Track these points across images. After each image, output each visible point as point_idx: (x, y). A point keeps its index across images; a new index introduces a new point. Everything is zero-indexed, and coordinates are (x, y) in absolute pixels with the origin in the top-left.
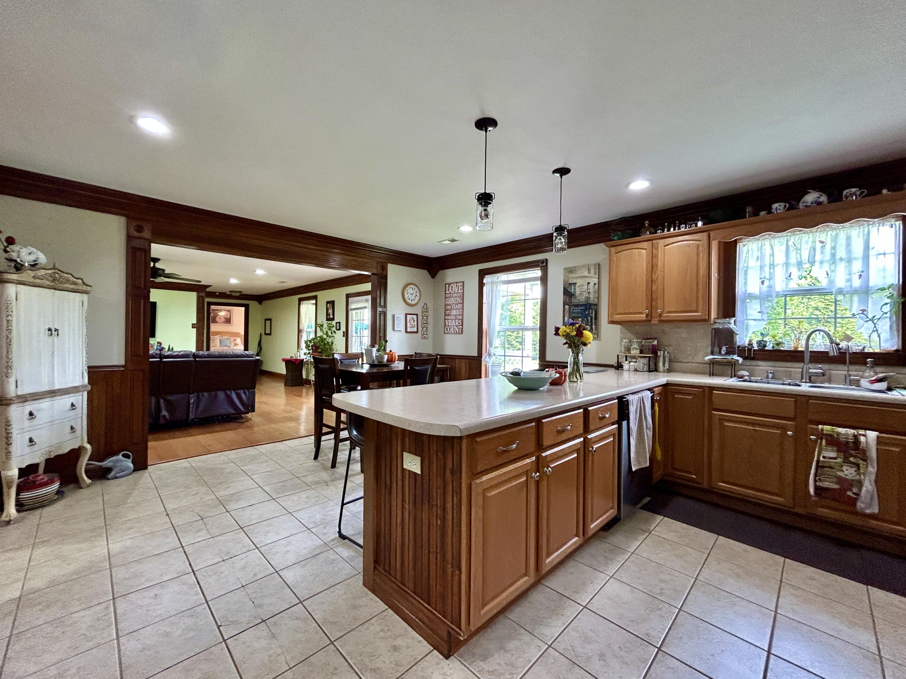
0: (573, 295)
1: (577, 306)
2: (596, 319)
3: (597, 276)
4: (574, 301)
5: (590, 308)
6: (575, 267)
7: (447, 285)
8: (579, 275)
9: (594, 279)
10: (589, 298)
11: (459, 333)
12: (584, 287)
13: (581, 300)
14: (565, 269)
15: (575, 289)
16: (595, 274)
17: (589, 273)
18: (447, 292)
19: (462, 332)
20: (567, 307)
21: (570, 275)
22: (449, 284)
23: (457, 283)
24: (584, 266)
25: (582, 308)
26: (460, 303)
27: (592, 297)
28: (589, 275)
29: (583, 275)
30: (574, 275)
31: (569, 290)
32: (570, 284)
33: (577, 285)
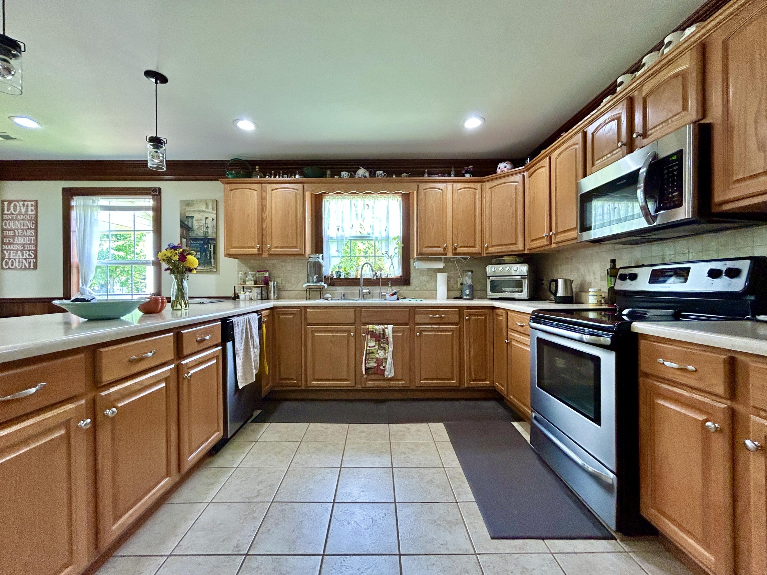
0: (191, 228)
1: (195, 239)
2: (214, 253)
3: (215, 212)
4: (192, 235)
5: (208, 242)
6: (192, 201)
7: (6, 203)
8: (196, 209)
9: (212, 215)
10: (208, 233)
11: (29, 268)
12: (202, 221)
13: (200, 234)
14: (181, 201)
15: (192, 222)
16: (213, 209)
17: (207, 207)
18: (6, 212)
19: (35, 267)
20: (184, 240)
21: (188, 209)
22: (10, 202)
23: (25, 201)
24: (201, 201)
25: (201, 242)
26: (31, 229)
27: (210, 231)
28: (207, 210)
29: (200, 209)
30: (191, 209)
31: (186, 223)
32: (187, 217)
33: (195, 219)
